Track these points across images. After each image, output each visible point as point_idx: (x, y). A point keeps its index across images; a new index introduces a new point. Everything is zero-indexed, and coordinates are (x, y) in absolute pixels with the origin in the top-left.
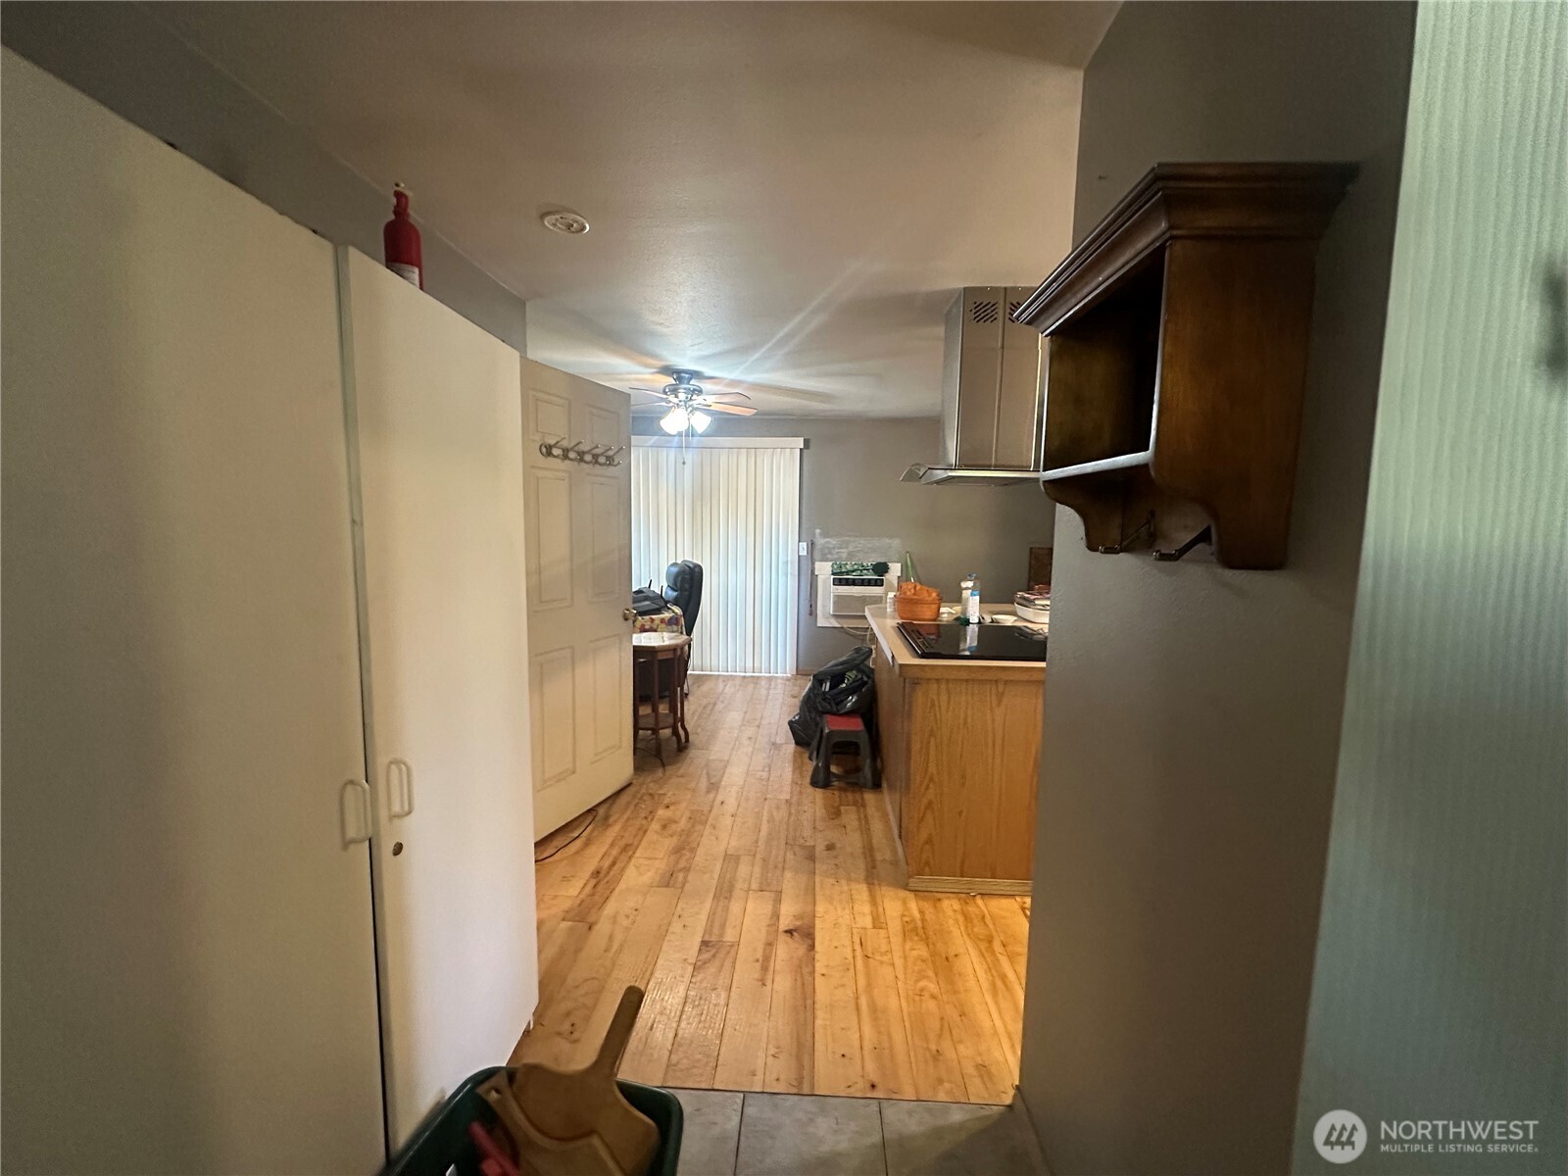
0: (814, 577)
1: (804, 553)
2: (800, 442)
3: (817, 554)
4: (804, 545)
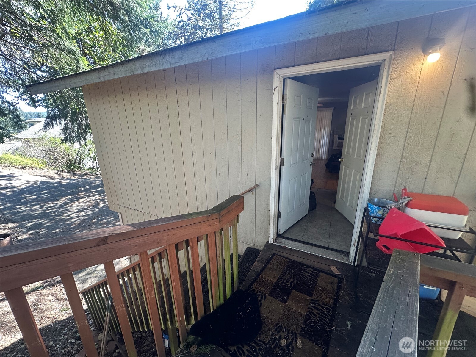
0: (333, 138)
1: (331, 133)
2: (333, 108)
3: (334, 133)
4: (332, 131)
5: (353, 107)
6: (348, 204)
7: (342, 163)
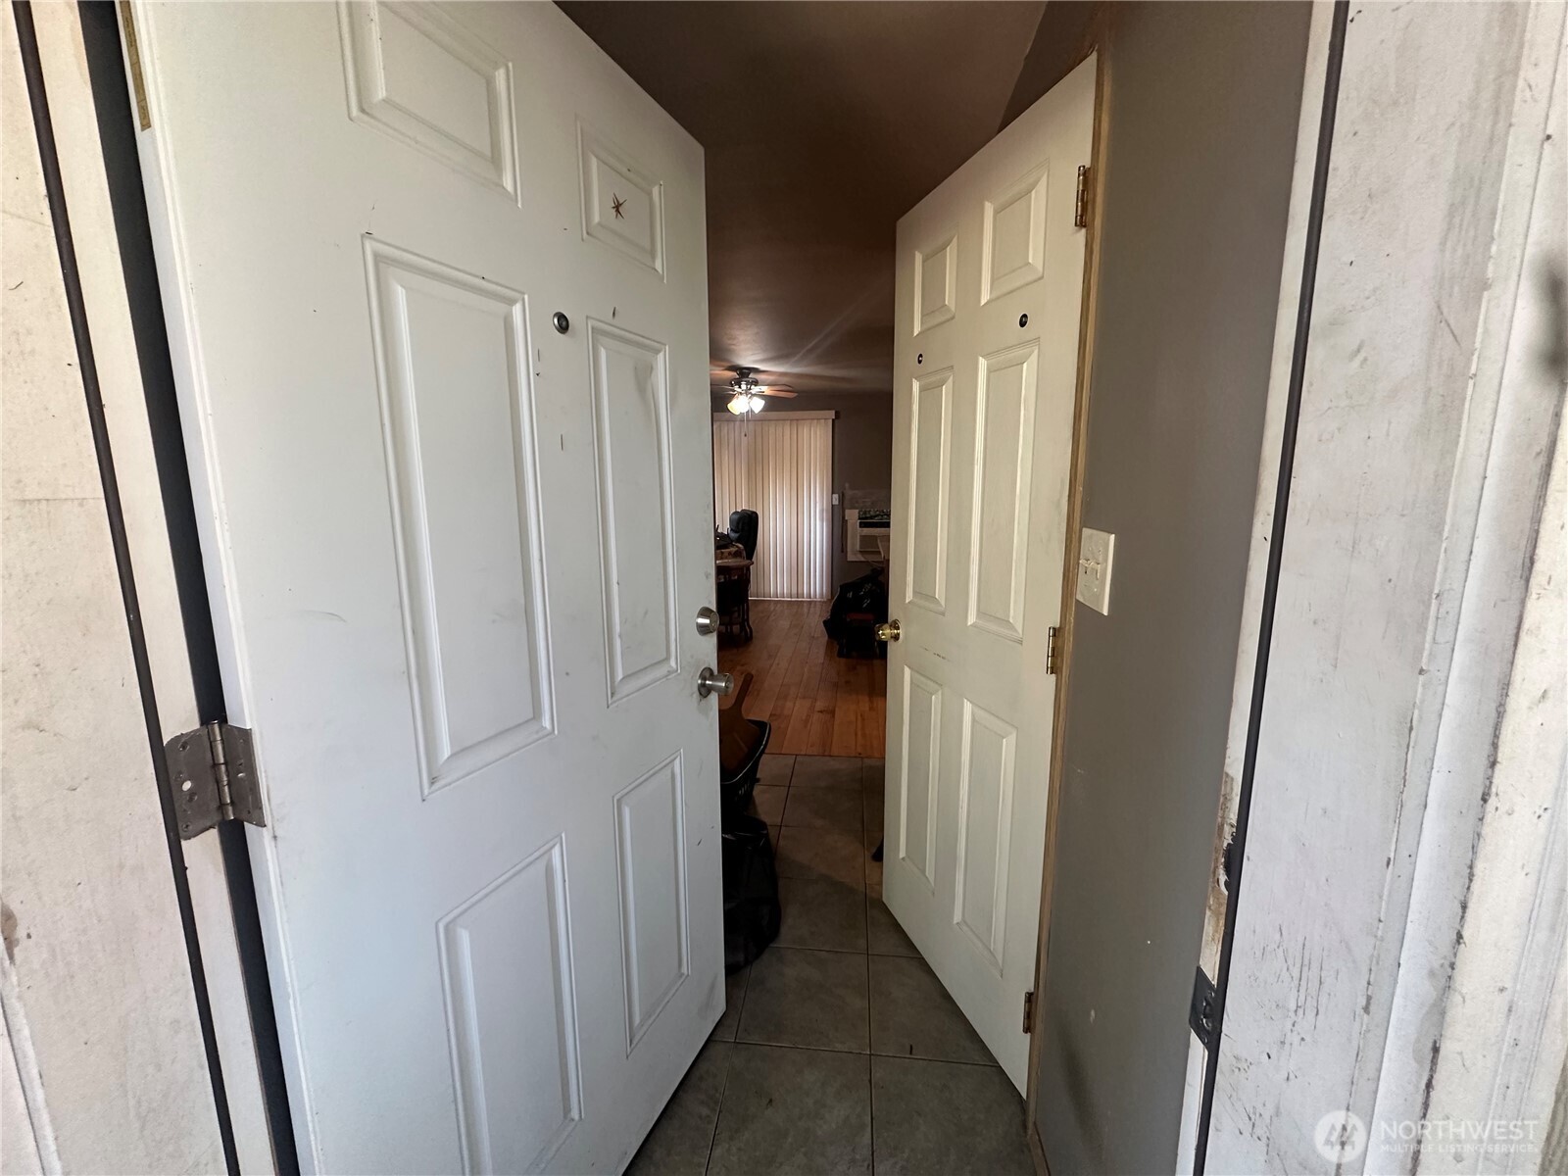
0: (844, 522)
1: (836, 502)
2: (832, 414)
3: (846, 502)
4: (836, 496)
5: (923, 316)
6: (957, 917)
7: (893, 649)
